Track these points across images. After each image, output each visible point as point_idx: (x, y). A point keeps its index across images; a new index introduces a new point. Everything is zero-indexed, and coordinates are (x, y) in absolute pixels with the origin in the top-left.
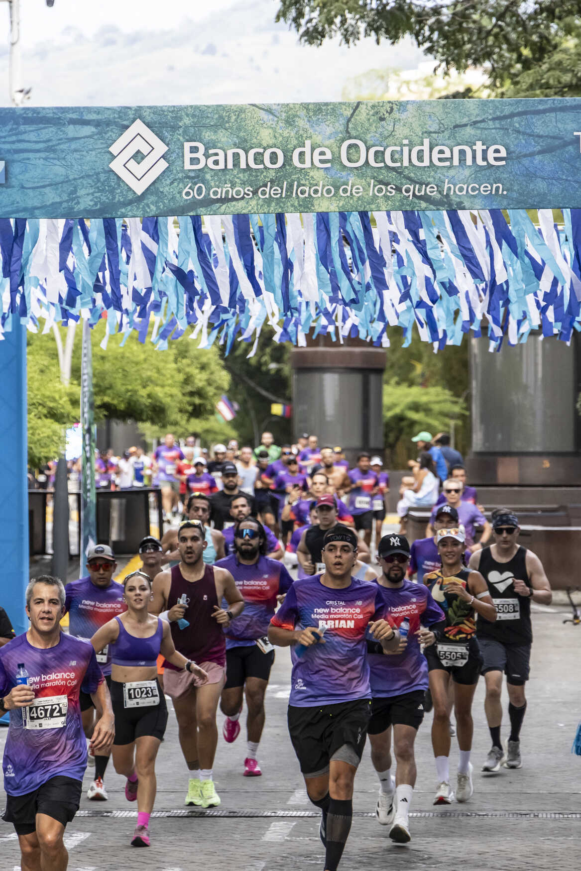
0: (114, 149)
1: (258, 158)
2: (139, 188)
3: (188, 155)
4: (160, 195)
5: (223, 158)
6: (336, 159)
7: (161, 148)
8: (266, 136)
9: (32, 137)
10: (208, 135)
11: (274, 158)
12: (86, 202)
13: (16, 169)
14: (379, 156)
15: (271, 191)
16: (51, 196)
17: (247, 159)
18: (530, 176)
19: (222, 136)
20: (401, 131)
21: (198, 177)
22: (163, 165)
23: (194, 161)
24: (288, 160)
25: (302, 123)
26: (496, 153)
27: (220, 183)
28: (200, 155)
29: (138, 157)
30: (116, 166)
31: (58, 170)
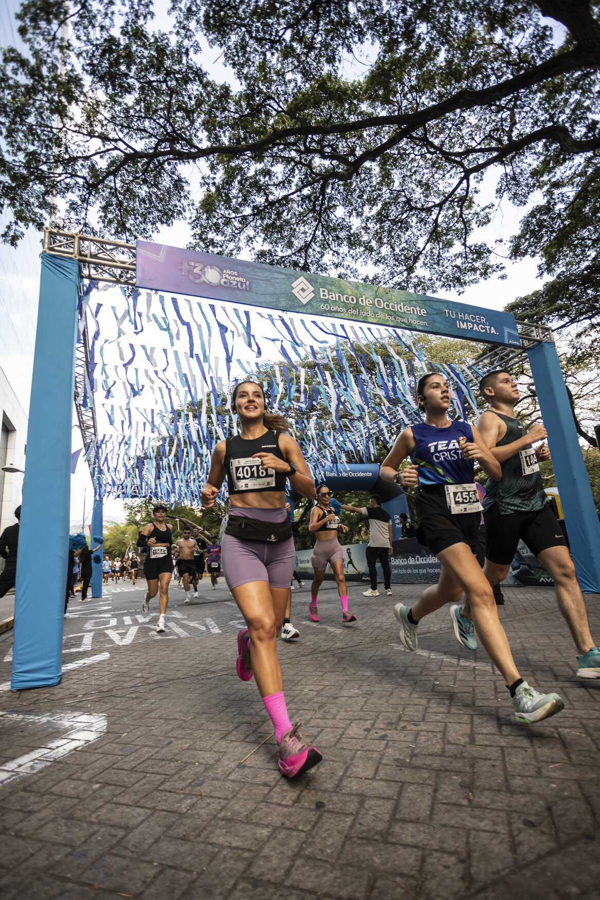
0: (294, 285)
1: (347, 299)
2: (304, 302)
3: (322, 293)
4: (312, 306)
5: (335, 296)
6: (373, 304)
7: (312, 289)
8: (349, 291)
9: (260, 274)
10: (328, 287)
11: (353, 300)
12: (283, 304)
13: (254, 285)
14: (388, 305)
15: (353, 311)
16: (269, 299)
17: (343, 298)
18: (434, 321)
19: (333, 288)
20: (394, 299)
21: (326, 301)
22: (313, 295)
23: (324, 295)
24: (358, 301)
25: (361, 289)
26: (423, 312)
27: (335, 306)
28: (326, 293)
29: (303, 290)
30: (294, 291)
31: (271, 289)
